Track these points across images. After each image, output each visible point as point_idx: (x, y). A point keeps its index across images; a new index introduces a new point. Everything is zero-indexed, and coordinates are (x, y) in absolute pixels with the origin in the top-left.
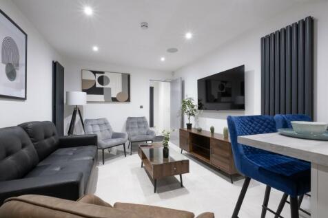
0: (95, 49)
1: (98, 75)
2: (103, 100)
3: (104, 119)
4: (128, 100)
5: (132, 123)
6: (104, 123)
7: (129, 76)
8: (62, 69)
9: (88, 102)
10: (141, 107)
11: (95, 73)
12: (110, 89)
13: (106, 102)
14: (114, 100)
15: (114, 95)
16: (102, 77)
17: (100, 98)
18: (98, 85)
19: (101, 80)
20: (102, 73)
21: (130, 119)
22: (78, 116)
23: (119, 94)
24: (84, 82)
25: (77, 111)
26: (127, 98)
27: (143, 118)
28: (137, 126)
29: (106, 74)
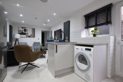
0: (23, 22)
1: (24, 29)
3: (26, 43)
4: (34, 37)
5: (35, 44)
7: (34, 29)
8: (12, 27)
9: (20, 37)
10: (39, 39)
11: (23, 28)
12: (28, 33)
13: (27, 37)
14: (29, 37)
15: (29, 35)
16: (25, 29)
17: (25, 36)
18: (24, 32)
19: (25, 30)
20: (25, 28)
21: (34, 43)
22: (17, 42)
23: (31, 35)
24: (19, 31)
25: (17, 40)
26: (34, 36)
27: (39, 42)
28: (37, 45)
29: (26, 28)
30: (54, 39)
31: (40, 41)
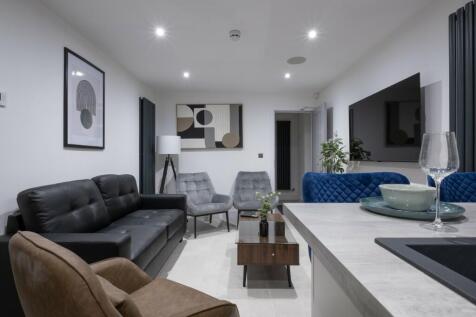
0: (186, 75)
1: (197, 110)
2: (204, 146)
4: (240, 145)
5: (244, 181)
6: (203, 180)
7: (241, 108)
8: (152, 107)
9: (183, 150)
10: (261, 156)
11: (192, 107)
12: (212, 130)
13: (208, 148)
14: (219, 145)
15: (219, 138)
16: (203, 112)
17: (200, 143)
18: (198, 125)
19: (201, 118)
20: (203, 106)
21: (242, 174)
23: (226, 136)
24: (179, 121)
25: (169, 161)
26: (237, 143)
27: (263, 173)
28: (251, 186)
29: (207, 108)
30: (347, 157)
31: (268, 166)
